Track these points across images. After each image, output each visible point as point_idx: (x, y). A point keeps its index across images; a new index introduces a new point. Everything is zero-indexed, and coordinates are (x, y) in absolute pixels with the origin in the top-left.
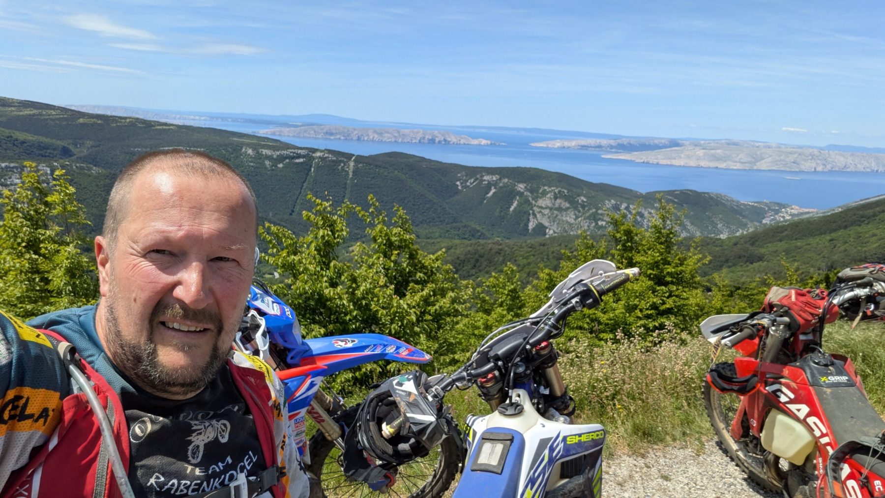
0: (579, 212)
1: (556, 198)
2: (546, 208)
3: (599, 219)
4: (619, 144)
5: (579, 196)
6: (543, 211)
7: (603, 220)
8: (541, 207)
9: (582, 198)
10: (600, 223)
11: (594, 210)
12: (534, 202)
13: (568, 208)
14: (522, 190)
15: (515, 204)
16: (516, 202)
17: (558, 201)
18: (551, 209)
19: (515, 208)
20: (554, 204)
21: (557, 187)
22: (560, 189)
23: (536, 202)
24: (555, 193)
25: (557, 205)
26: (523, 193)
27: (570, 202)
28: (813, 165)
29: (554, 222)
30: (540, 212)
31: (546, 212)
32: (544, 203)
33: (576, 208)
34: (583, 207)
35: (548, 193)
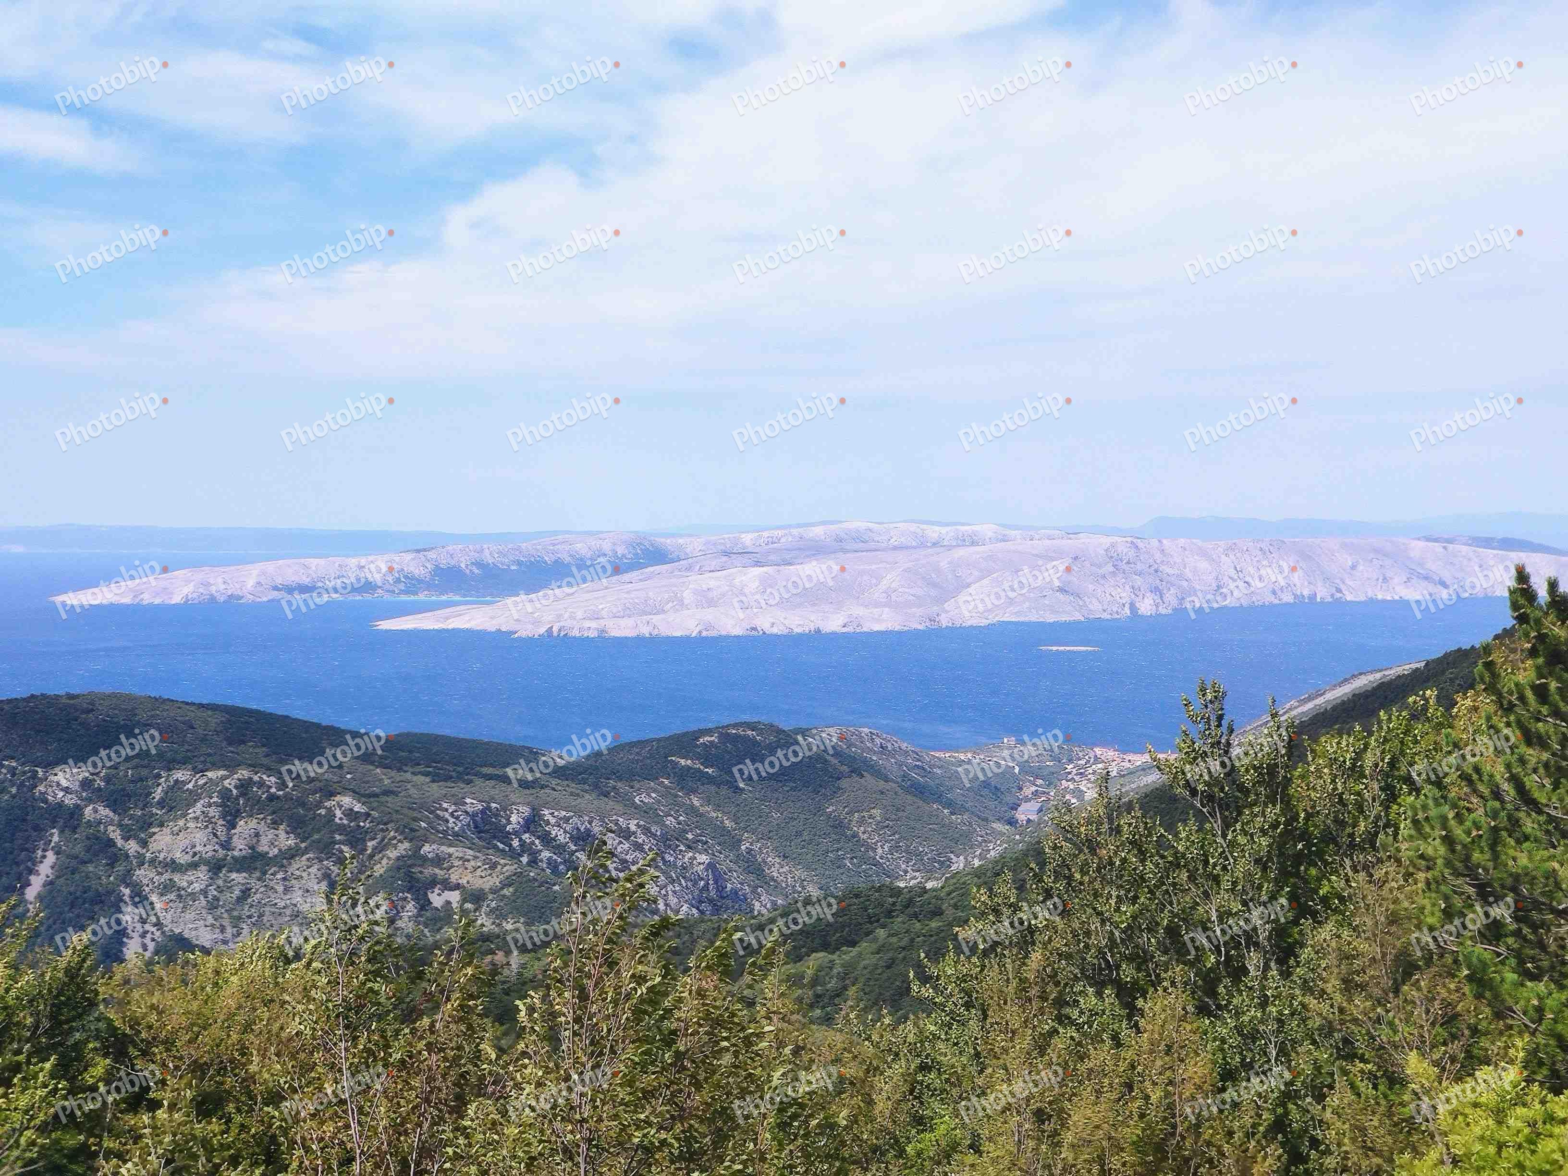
0: (341, 861)
1: (231, 816)
2: (194, 866)
3: (433, 883)
4: (438, 570)
5: (331, 794)
6: (181, 880)
7: (448, 886)
8: (173, 866)
9: (347, 800)
10: (437, 899)
11: (404, 847)
12: (132, 847)
13: (291, 854)
14: (70, 801)
15: (46, 868)
16: (51, 857)
17: (245, 827)
18: (216, 867)
19: (49, 884)
20: (226, 845)
21: (231, 766)
22: (243, 773)
23: (144, 844)
24: (225, 794)
25: (240, 846)
26: (76, 812)
27: (297, 826)
28: (1124, 595)
29: (236, 922)
30: (167, 888)
31: (197, 881)
32: (183, 841)
33: (326, 849)
34: (356, 840)
35: (194, 797)
